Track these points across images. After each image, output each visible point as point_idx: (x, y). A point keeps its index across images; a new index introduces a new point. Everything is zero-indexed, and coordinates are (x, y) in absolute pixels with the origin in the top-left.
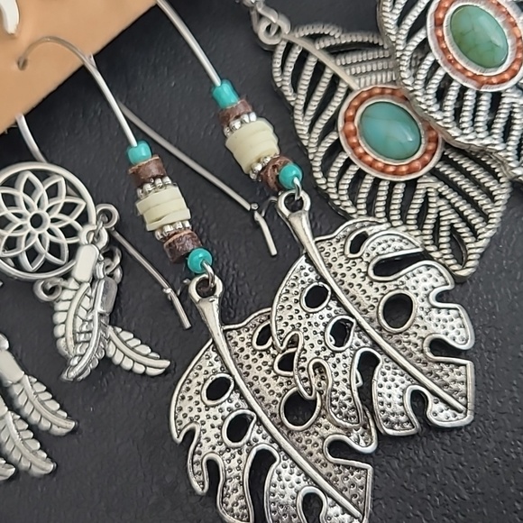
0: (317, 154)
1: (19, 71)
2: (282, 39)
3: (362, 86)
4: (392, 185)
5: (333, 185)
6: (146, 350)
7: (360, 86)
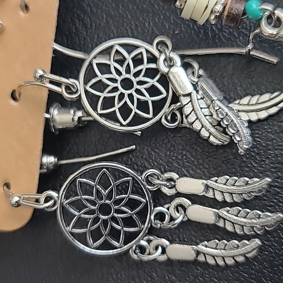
1: (26, 15)
6: (266, 97)
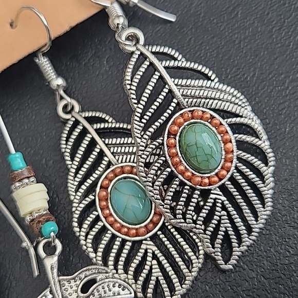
0: (78, 208)
2: (73, 117)
3: (120, 161)
4: (124, 242)
5: (84, 234)
7: (118, 161)
